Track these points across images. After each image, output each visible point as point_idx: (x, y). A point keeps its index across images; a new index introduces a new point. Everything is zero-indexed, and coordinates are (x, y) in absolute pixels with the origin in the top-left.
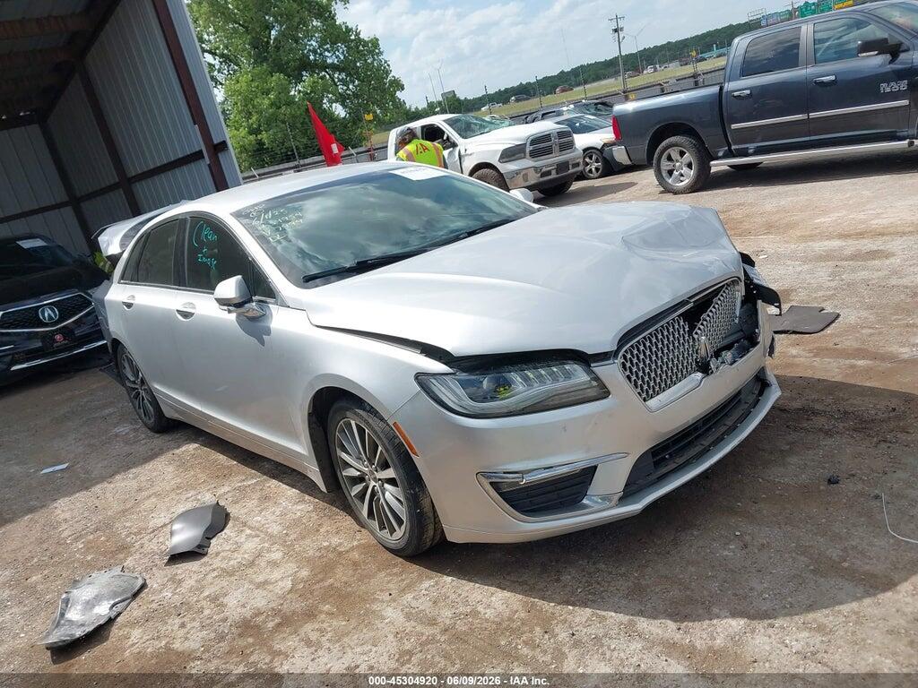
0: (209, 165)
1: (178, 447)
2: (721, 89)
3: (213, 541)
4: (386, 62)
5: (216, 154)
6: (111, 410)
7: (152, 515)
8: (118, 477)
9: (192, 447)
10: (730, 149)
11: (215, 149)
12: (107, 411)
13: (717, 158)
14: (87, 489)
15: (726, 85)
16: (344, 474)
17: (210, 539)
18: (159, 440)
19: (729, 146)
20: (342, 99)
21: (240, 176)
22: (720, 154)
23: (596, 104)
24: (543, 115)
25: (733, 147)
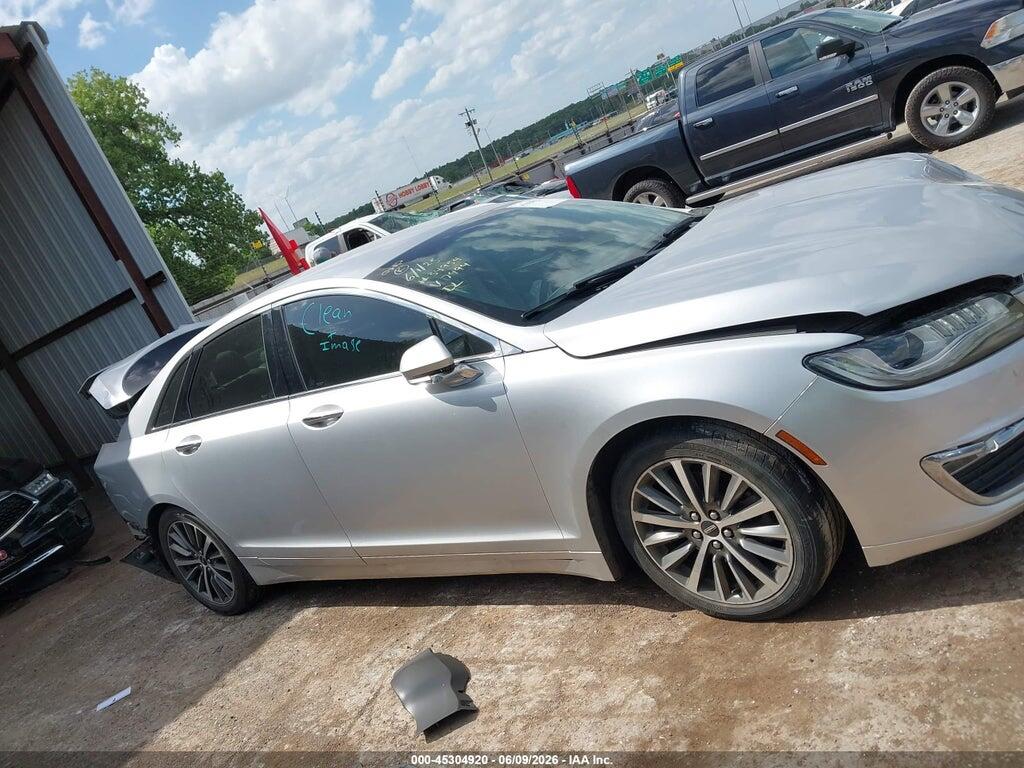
0: (144, 306)
1: (288, 619)
2: (680, 123)
3: (470, 692)
4: (237, 196)
5: (150, 290)
6: (132, 616)
7: (336, 698)
8: (229, 677)
9: (309, 613)
10: (703, 182)
11: (148, 285)
12: (126, 618)
13: (691, 195)
14: (193, 703)
15: (684, 118)
16: (645, 544)
17: (462, 691)
18: (250, 623)
19: (702, 178)
20: (196, 244)
21: (189, 309)
22: (694, 189)
23: (505, 185)
24: (452, 207)
25: (706, 179)
